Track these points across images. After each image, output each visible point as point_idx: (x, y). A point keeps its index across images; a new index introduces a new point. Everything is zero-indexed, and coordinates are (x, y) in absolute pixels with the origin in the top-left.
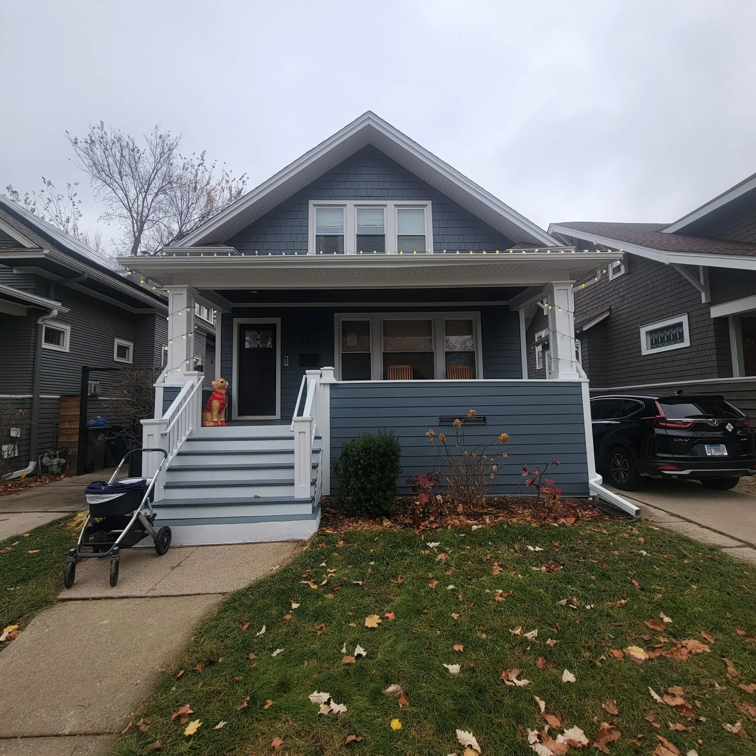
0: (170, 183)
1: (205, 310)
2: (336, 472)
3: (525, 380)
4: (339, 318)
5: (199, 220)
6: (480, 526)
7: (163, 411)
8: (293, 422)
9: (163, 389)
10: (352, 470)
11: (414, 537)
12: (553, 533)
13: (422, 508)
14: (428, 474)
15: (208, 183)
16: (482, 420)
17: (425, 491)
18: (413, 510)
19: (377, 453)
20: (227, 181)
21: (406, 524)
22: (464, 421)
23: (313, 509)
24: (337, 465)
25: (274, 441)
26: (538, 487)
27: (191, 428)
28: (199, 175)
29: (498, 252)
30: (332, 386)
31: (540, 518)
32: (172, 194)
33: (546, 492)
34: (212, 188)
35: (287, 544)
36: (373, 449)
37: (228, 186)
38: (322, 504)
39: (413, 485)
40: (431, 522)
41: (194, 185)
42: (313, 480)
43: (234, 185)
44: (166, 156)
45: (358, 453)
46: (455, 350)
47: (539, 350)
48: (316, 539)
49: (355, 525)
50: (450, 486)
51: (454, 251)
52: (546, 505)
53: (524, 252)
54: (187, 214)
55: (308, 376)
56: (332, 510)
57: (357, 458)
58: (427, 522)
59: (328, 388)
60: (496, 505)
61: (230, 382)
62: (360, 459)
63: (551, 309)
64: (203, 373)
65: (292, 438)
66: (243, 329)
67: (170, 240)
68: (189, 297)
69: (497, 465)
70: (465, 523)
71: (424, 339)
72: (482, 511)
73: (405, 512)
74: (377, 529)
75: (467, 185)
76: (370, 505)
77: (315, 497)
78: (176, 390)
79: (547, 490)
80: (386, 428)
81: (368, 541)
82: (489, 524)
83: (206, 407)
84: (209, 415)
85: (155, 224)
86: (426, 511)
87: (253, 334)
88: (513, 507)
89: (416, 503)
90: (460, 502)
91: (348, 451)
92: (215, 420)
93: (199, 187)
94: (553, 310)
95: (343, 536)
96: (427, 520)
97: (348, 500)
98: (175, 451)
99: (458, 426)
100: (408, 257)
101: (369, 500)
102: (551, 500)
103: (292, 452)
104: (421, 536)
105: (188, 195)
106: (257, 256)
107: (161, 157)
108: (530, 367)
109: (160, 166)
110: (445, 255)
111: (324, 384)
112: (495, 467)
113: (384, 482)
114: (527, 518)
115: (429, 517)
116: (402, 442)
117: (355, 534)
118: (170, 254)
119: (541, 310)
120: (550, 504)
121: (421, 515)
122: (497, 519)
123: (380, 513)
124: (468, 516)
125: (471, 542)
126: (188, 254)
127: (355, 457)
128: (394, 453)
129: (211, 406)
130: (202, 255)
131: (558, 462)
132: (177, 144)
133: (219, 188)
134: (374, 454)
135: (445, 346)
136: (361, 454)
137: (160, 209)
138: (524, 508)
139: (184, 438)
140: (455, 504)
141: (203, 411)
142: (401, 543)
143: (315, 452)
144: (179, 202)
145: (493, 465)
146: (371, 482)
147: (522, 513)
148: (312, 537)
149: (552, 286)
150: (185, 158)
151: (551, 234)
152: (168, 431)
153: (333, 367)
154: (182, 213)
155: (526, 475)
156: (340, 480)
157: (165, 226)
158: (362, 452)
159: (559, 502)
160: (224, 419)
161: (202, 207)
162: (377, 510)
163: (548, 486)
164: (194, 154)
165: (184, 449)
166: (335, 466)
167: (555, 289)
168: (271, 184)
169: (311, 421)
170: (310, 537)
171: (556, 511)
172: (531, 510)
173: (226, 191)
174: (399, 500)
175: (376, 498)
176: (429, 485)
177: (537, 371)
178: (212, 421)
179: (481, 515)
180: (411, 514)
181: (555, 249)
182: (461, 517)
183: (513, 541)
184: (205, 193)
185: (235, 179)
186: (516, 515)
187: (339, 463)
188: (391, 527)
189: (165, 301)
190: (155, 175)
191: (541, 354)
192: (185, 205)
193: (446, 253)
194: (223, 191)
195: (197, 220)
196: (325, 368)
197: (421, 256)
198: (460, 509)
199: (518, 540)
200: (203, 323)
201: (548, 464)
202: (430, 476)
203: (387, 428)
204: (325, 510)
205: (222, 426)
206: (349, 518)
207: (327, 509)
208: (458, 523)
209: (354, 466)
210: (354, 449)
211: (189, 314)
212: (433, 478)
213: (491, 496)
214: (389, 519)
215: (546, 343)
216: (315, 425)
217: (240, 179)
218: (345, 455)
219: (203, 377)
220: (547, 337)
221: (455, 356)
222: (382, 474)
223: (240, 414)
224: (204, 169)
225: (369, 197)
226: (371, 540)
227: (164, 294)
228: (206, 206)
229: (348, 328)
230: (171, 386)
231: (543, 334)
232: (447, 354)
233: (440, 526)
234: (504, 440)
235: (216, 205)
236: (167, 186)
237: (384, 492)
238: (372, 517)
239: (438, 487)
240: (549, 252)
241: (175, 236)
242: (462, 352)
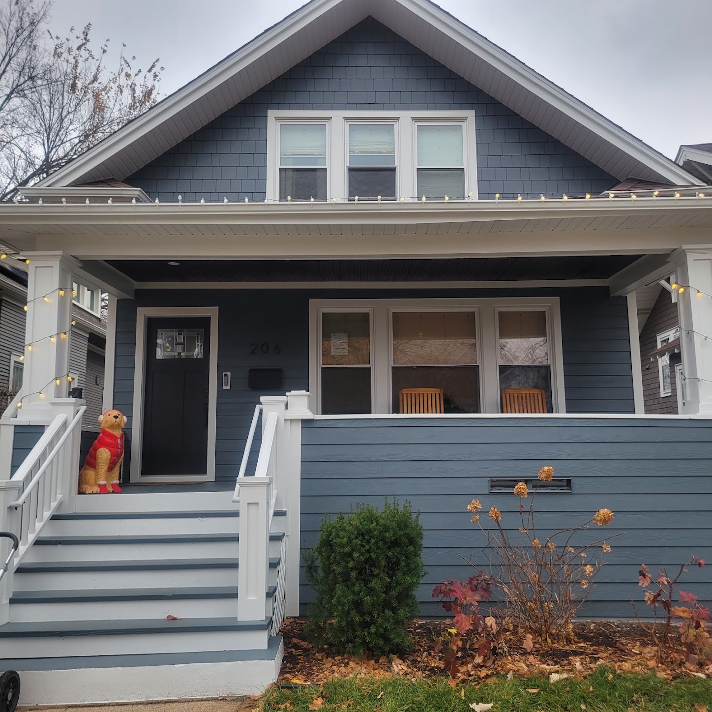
0: (31, 78)
1: (87, 294)
2: (311, 574)
3: (640, 414)
4: (318, 308)
5: (80, 141)
6: (565, 676)
7: (12, 466)
8: (237, 486)
9: (13, 427)
10: (338, 569)
11: (448, 692)
12: (697, 690)
13: (461, 640)
14: (471, 580)
15: (95, 79)
16: (565, 484)
17: (466, 609)
18: (446, 644)
19: (382, 540)
20: (128, 75)
21: (432, 670)
22: (534, 487)
23: (269, 640)
24: (312, 562)
25: (204, 519)
26: (667, 605)
27: (59, 497)
28: (81, 65)
29: (588, 196)
30: (306, 423)
31: (672, 663)
32: (35, 97)
33: (682, 614)
34: (101, 87)
35: (223, 703)
36: (376, 533)
37: (129, 83)
38: (285, 633)
39: (445, 599)
40: (478, 667)
41: (71, 82)
42: (270, 587)
43: (139, 80)
44: (26, 33)
45: (350, 540)
46: (516, 363)
47: (664, 364)
48: (275, 694)
49: (343, 669)
50: (510, 602)
51: (514, 195)
52: (683, 639)
53: (634, 197)
54: (59, 131)
55: (263, 407)
56: (302, 643)
57: (347, 550)
58: (470, 666)
59: (298, 428)
60: (593, 637)
61: (130, 417)
62: (353, 550)
63: (684, 293)
64: (83, 401)
65: (236, 514)
66: (153, 326)
67: (29, 174)
68: (63, 272)
69: (593, 565)
70: (537, 668)
71: (462, 344)
72: (568, 648)
73: (432, 648)
74: (381, 676)
75: (536, 84)
76: (369, 633)
77: (274, 619)
78: (36, 431)
79: (684, 612)
80: (397, 497)
81: (367, 699)
82: (580, 672)
83: (87, 459)
84: (91, 473)
85: (4, 146)
86: (468, 647)
87: (170, 334)
88: (624, 641)
89: (449, 630)
90: (530, 630)
91: (332, 536)
92: (102, 482)
93: (79, 84)
94: (686, 295)
95: (321, 689)
96: (469, 663)
97: (331, 624)
98: (31, 538)
99: (522, 493)
100: (435, 205)
101: (366, 625)
102: (690, 630)
103: (235, 539)
104: (459, 691)
105: (61, 98)
106: (180, 203)
107: (18, 36)
108: (649, 392)
109: (15, 50)
110: (497, 203)
111: (291, 420)
112: (589, 569)
113: (393, 593)
114: (649, 663)
115: (473, 657)
116: (425, 522)
117: (342, 686)
118: (33, 199)
119: (665, 294)
120: (691, 638)
121: (460, 654)
122: (596, 661)
123: (387, 649)
124: (543, 656)
125: (549, 703)
126: (64, 200)
127: (343, 547)
128: (412, 542)
129: (94, 457)
130: (87, 201)
131: (702, 561)
132: (44, 14)
133: (115, 87)
134: (377, 543)
135: (499, 356)
136: (355, 541)
137: (15, 121)
138: (644, 644)
139: (47, 514)
140: (520, 634)
141: (81, 467)
142: (424, 703)
143: (275, 538)
144: (46, 110)
145: (585, 565)
146: (371, 591)
147: (640, 654)
148: (268, 691)
149: (683, 255)
150: (57, 38)
151: (681, 164)
152: (20, 501)
153: (308, 391)
154: (50, 129)
155: (646, 584)
156: (317, 588)
157: (22, 151)
158: (356, 538)
159: (707, 635)
160: (117, 482)
161: (85, 119)
162: (381, 642)
163: (685, 604)
164: (72, 29)
165: (47, 534)
166: (309, 562)
167: (690, 258)
168: (205, 84)
169: (268, 485)
170: (264, 692)
171: (701, 650)
172: (656, 648)
173: (127, 92)
174: (420, 626)
175: (380, 620)
176: (473, 598)
177: (661, 399)
178: (96, 484)
179: (566, 655)
180: (441, 651)
181: (689, 191)
182: (531, 658)
183: (624, 702)
184: (90, 95)
185: (140, 71)
186: (629, 657)
187: (317, 559)
188: (406, 674)
189: (21, 279)
190: (7, 65)
191: (668, 371)
192: (56, 116)
193: (499, 198)
194: (121, 92)
195: (77, 141)
196: (293, 392)
197: (457, 206)
198: (529, 642)
199: (633, 702)
200: (82, 316)
201: (683, 565)
202: (475, 582)
203: (399, 497)
204: (290, 643)
205: (114, 492)
206: (333, 658)
207: (295, 640)
208: (526, 668)
209: (343, 563)
210: (342, 533)
211: (62, 300)
212: (479, 586)
213: (582, 621)
214: (404, 660)
215: (676, 351)
216: (275, 492)
217: (150, 71)
218: (328, 544)
219: (83, 409)
220: (678, 341)
221: (517, 373)
222: (391, 578)
223: (145, 471)
224: (88, 55)
225: (370, 106)
226: (372, 697)
227: (20, 266)
228: (92, 117)
229: (331, 324)
230: (27, 424)
231: (670, 335)
232: (503, 369)
233: (493, 673)
234: (605, 521)
235: (108, 115)
236: (26, 84)
237: (394, 610)
238: (373, 655)
239: (489, 603)
240: (677, 196)
241: (37, 167)
242: (529, 367)
